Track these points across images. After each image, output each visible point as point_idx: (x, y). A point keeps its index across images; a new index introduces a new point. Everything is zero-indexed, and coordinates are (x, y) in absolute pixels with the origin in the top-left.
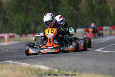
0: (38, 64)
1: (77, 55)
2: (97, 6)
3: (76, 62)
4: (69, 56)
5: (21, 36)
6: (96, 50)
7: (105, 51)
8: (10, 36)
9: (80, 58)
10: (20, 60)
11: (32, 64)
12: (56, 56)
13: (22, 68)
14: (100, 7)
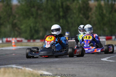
0: (42, 70)
1: (82, 63)
2: (107, 15)
3: (80, 70)
4: (74, 63)
5: (29, 41)
6: (102, 59)
7: (110, 61)
8: (18, 41)
9: (85, 66)
10: (24, 65)
11: (35, 70)
12: (61, 63)
13: (24, 73)
14: (111, 16)
